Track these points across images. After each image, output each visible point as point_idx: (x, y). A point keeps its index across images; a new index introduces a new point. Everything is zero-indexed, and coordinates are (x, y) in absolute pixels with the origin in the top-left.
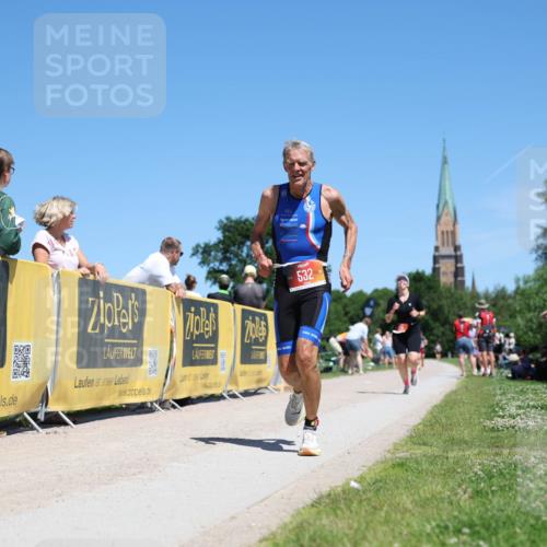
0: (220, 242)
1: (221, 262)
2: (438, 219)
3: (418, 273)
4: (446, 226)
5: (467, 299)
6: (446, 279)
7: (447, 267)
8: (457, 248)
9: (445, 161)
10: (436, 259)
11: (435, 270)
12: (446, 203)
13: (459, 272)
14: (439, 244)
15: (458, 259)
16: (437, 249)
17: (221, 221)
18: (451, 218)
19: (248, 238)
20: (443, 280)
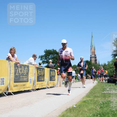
0: (45, 55)
1: (45, 59)
2: (91, 49)
3: (87, 61)
4: (93, 50)
5: (98, 66)
6: (93, 62)
7: (93, 59)
8: (95, 55)
9: (92, 37)
10: (91, 58)
11: (91, 60)
12: (93, 45)
13: (96, 60)
14: (91, 54)
15: (95, 57)
16: (91, 55)
17: (45, 50)
18: (94, 49)
19: (51, 54)
20: (92, 62)
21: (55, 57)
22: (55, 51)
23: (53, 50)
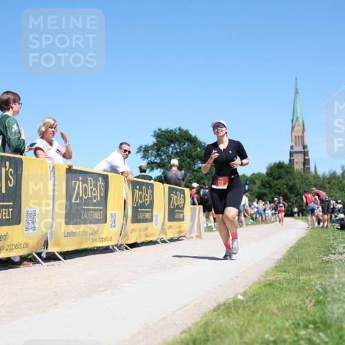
0: (155, 144)
1: (156, 157)
2: (293, 128)
3: (280, 163)
4: (298, 133)
5: (311, 179)
6: (298, 167)
7: (299, 159)
8: (305, 147)
9: (297, 92)
10: (291, 154)
11: (291, 161)
12: (298, 118)
13: (306, 162)
14: (294, 145)
15: (305, 153)
16: (292, 147)
17: (155, 131)
18: (301, 128)
19: (172, 142)
20: (296, 167)
21: (184, 151)
22: (187, 132)
23: (180, 129)
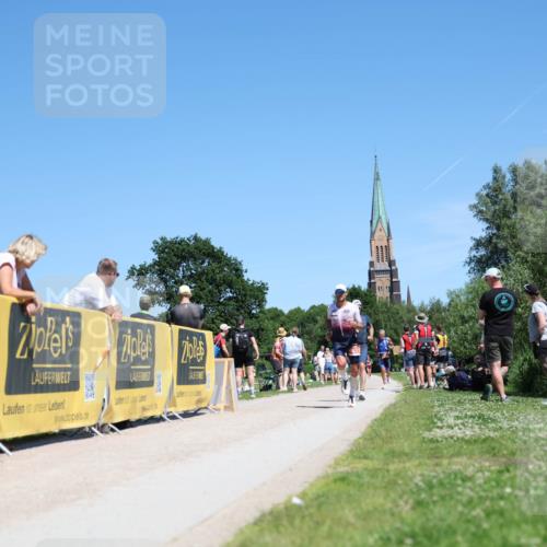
0: (155, 263)
1: (157, 284)
2: (372, 234)
3: (354, 288)
4: (380, 241)
5: (403, 313)
6: (382, 294)
7: (383, 282)
8: (391, 263)
9: (377, 178)
10: (371, 275)
11: (371, 285)
12: (380, 218)
13: (394, 287)
14: (374, 259)
15: (392, 273)
16: (372, 264)
17: (155, 242)
18: (384, 234)
19: (184, 259)
20: (379, 294)
21: (203, 273)
22: (207, 242)
23: (196, 238)
